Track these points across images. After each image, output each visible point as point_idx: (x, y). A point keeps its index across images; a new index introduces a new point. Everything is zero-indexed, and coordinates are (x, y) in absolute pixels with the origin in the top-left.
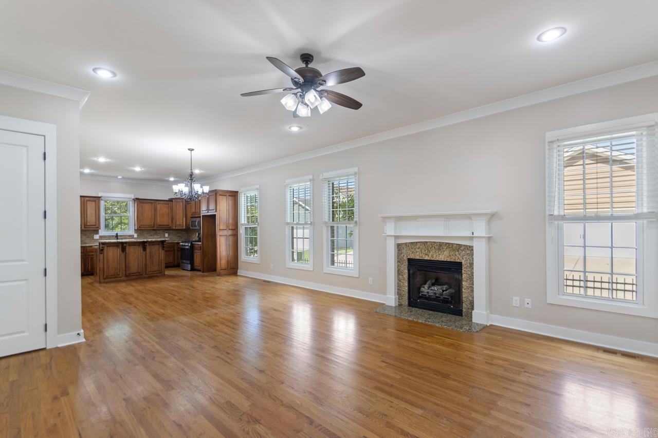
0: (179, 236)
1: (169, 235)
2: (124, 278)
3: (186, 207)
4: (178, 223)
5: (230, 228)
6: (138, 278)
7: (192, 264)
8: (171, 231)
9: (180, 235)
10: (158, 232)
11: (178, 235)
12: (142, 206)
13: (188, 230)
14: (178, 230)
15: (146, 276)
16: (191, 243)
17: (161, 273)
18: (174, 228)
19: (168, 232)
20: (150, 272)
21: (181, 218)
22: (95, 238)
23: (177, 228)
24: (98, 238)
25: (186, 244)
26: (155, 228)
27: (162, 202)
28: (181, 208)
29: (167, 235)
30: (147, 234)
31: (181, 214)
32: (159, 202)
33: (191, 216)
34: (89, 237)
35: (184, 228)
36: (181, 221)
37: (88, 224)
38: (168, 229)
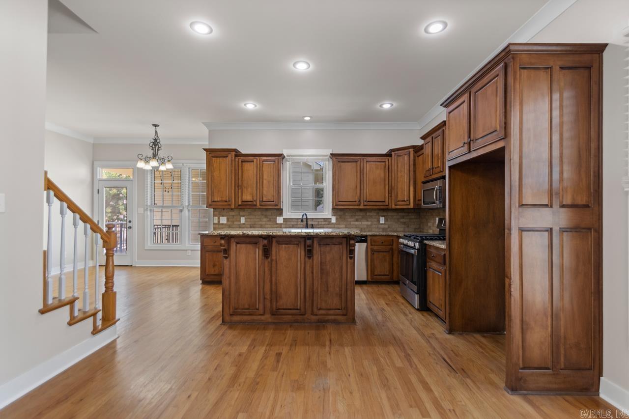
0: (404, 223)
1: (386, 220)
2: (267, 317)
3: (414, 165)
4: (400, 198)
5: (568, 200)
6: (296, 321)
7: (423, 293)
8: (390, 214)
9: (407, 220)
10: (368, 214)
11: (402, 220)
12: (340, 167)
13: (418, 212)
14: (402, 210)
15: (314, 318)
16: (421, 242)
17: (345, 315)
18: (394, 207)
19: (385, 214)
20: (320, 309)
21: (406, 188)
22: (278, 222)
23: (398, 207)
24: (282, 222)
25: (411, 244)
26: (362, 207)
27: (374, 159)
28: (407, 167)
29: (382, 220)
30: (352, 217)
31: (406, 179)
32: (369, 159)
33: (423, 180)
34: (270, 220)
35: (411, 206)
36: (405, 194)
37: (265, 199)
38: (384, 209)
